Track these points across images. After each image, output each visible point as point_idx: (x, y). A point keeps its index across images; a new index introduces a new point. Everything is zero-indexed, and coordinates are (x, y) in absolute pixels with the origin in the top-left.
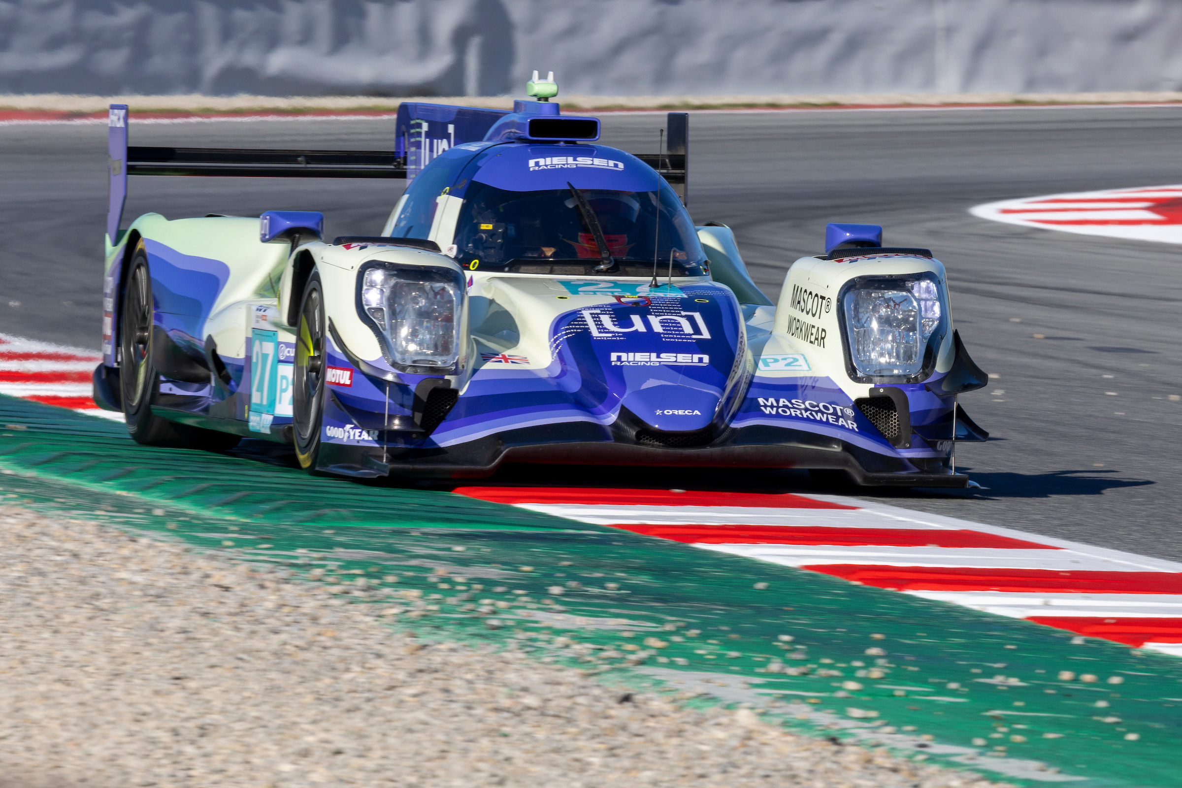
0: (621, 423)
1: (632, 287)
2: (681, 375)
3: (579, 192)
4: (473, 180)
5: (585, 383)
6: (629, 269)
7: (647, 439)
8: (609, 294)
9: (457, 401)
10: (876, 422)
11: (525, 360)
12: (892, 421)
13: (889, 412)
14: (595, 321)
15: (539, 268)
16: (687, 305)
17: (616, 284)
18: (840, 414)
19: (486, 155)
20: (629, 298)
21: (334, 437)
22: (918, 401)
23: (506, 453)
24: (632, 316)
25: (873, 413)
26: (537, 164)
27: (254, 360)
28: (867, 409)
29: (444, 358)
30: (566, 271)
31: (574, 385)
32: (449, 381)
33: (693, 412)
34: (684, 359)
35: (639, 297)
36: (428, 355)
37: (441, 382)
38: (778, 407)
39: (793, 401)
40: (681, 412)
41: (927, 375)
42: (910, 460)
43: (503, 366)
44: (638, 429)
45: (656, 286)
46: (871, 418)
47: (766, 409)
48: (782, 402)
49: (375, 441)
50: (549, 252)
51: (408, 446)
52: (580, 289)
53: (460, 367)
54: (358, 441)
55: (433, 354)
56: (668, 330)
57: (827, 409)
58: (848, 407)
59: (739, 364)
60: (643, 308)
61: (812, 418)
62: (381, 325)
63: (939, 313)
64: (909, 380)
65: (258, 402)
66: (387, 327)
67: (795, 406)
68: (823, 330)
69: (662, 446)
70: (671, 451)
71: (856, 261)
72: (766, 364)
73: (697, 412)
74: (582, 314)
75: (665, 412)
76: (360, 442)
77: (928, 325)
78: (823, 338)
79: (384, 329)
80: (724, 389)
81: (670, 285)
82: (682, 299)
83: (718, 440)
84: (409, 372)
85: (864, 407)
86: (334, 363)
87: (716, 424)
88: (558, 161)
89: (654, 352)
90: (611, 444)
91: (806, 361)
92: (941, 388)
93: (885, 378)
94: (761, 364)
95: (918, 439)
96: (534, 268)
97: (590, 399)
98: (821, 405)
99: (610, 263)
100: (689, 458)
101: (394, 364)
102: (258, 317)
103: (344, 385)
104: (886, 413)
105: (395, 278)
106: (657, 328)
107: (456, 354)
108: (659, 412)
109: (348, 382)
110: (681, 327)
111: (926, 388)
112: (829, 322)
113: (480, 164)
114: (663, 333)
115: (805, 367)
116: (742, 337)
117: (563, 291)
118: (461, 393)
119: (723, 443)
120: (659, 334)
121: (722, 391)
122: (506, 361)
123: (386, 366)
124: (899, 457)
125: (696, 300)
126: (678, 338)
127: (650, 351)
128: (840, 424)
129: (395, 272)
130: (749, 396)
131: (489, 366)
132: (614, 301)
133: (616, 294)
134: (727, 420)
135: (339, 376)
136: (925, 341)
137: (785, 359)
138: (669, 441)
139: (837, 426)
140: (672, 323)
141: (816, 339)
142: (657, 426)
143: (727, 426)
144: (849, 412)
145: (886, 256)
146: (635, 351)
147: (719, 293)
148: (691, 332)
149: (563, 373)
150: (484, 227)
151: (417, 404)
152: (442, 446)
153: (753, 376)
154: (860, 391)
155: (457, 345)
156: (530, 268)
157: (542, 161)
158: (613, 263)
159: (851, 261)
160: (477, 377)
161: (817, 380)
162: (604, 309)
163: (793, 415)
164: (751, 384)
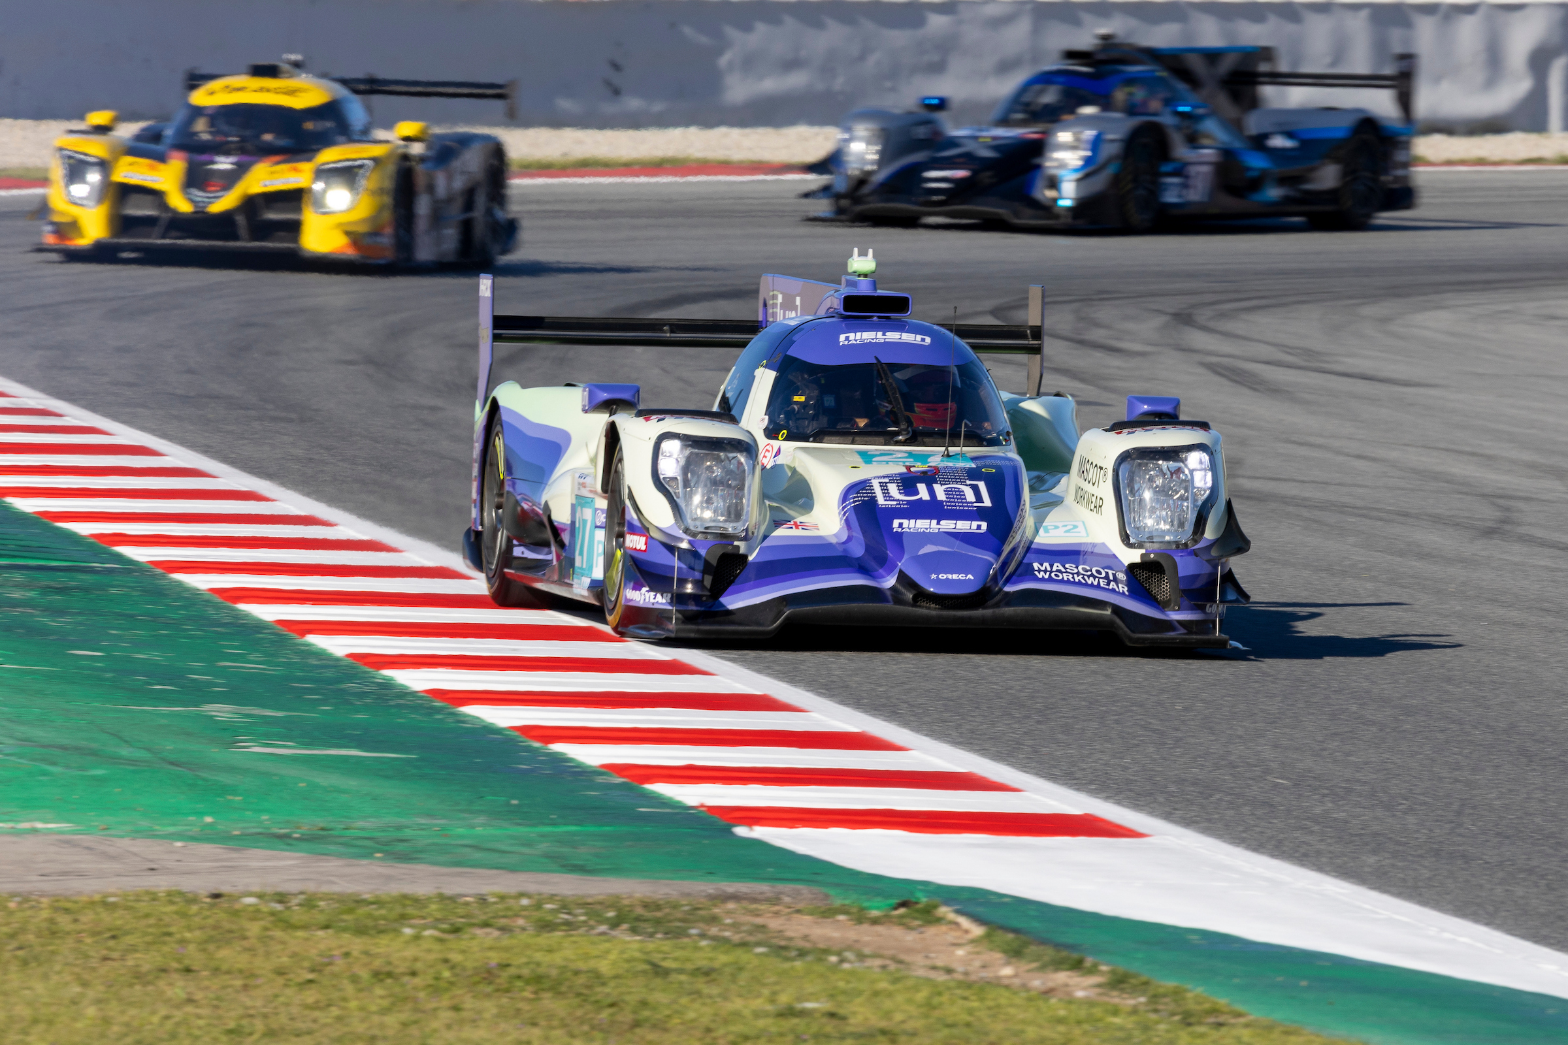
0: (899, 586)
1: (924, 458)
2: (958, 542)
3: (884, 365)
4: (787, 353)
5: (868, 549)
6: (926, 440)
7: (924, 602)
8: (901, 463)
9: (746, 565)
10: (1149, 585)
11: (816, 527)
12: (1164, 585)
13: (1161, 576)
14: (882, 490)
15: (842, 439)
16: (973, 474)
17: (910, 454)
18: (1111, 578)
19: (803, 329)
20: (919, 467)
21: (632, 600)
22: (1186, 566)
23: (788, 614)
24: (918, 485)
25: (1146, 577)
26: (847, 338)
27: (577, 525)
28: (1140, 573)
29: (734, 524)
30: (867, 442)
31: (858, 551)
32: (738, 547)
33: (966, 576)
34: (963, 526)
35: (928, 467)
36: (719, 521)
37: (730, 548)
38: (1051, 572)
39: (1067, 566)
40: (955, 577)
41: (1196, 542)
42: (1179, 622)
43: (794, 532)
44: (914, 592)
45: (948, 456)
46: (1143, 582)
47: (1039, 573)
48: (1057, 566)
49: (669, 603)
50: (862, 423)
51: (699, 608)
52: (874, 459)
53: (750, 533)
54: (653, 604)
55: (725, 521)
56: (951, 498)
57: (1100, 573)
58: (1121, 571)
59: (1018, 530)
60: (930, 477)
61: (1084, 582)
62: (675, 493)
63: (1211, 482)
64: (1178, 547)
65: (580, 566)
66: (681, 495)
67: (1068, 570)
68: (1101, 499)
69: (939, 609)
70: (945, 613)
71: (1133, 432)
72: (1047, 531)
73: (970, 577)
74: (871, 483)
75: (940, 576)
76: (655, 604)
77: (1200, 494)
78: (1100, 506)
79: (678, 497)
80: (999, 554)
81: (962, 455)
82: (970, 469)
83: (991, 603)
84: (700, 539)
85: (1137, 571)
86: (633, 530)
87: (989, 587)
88: (867, 336)
89: (934, 519)
90: (890, 606)
91: (1085, 528)
92: (1210, 553)
93: (1155, 544)
94: (1041, 531)
95: (1186, 602)
96: (838, 438)
97: (873, 564)
98: (1094, 570)
99: (907, 434)
100: (962, 620)
101: (687, 531)
102: (579, 484)
103: (640, 550)
104: (1158, 577)
105: (690, 448)
106: (941, 495)
107: (746, 521)
108: (934, 576)
109: (643, 548)
110: (964, 495)
111: (1195, 553)
112: (1105, 490)
113: (795, 338)
114: (945, 501)
115: (1083, 533)
116: (1024, 505)
117: (858, 460)
118: (751, 558)
119: (997, 605)
120: (942, 502)
121: (996, 556)
122: (797, 527)
123: (679, 533)
124: (1168, 619)
125: (983, 470)
126: (960, 506)
127: (931, 518)
128: (1111, 587)
129: (690, 443)
130: (1025, 561)
131: (781, 532)
132: (904, 470)
133: (908, 464)
134: (1001, 583)
135: (636, 542)
136: (1197, 510)
137: (1065, 526)
138: (945, 603)
139: (1108, 589)
140: (956, 491)
141: (1095, 507)
142: (932, 590)
143: (1001, 590)
144: (1122, 576)
145: (1164, 428)
146: (916, 517)
147: (1007, 463)
148: (974, 500)
149: (849, 539)
150: (796, 398)
151: (707, 568)
152: (730, 609)
153: (1031, 542)
154: (1133, 556)
155: (747, 512)
156: (833, 438)
157: (852, 336)
158: (910, 434)
159: (1129, 433)
160: (766, 543)
161: (1096, 546)
162: (892, 478)
163: (1065, 579)
164: (1028, 549)
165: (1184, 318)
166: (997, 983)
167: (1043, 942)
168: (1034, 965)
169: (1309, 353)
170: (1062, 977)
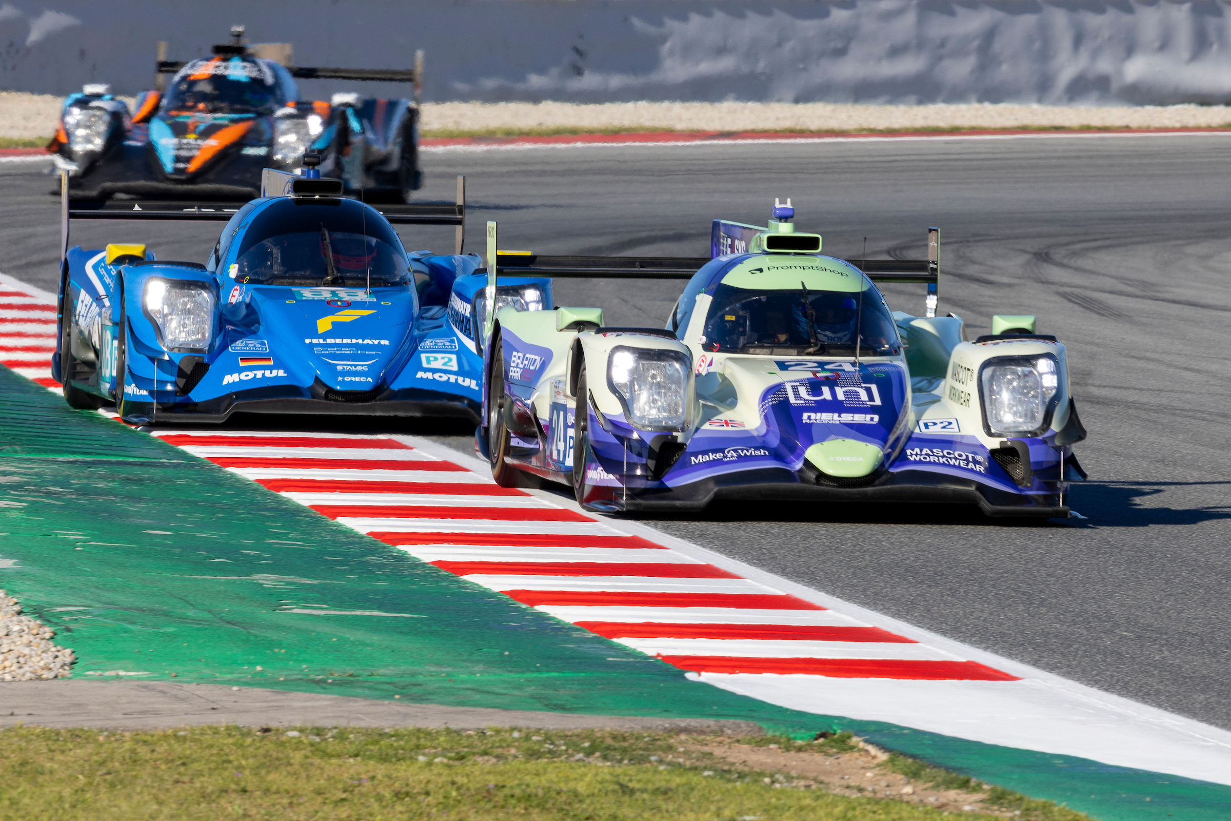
165: (1043, 257)
166: (900, 800)
167: (936, 766)
168: (930, 784)
169: (1145, 284)
170: (952, 794)
